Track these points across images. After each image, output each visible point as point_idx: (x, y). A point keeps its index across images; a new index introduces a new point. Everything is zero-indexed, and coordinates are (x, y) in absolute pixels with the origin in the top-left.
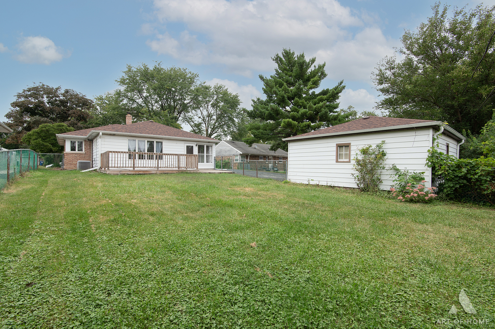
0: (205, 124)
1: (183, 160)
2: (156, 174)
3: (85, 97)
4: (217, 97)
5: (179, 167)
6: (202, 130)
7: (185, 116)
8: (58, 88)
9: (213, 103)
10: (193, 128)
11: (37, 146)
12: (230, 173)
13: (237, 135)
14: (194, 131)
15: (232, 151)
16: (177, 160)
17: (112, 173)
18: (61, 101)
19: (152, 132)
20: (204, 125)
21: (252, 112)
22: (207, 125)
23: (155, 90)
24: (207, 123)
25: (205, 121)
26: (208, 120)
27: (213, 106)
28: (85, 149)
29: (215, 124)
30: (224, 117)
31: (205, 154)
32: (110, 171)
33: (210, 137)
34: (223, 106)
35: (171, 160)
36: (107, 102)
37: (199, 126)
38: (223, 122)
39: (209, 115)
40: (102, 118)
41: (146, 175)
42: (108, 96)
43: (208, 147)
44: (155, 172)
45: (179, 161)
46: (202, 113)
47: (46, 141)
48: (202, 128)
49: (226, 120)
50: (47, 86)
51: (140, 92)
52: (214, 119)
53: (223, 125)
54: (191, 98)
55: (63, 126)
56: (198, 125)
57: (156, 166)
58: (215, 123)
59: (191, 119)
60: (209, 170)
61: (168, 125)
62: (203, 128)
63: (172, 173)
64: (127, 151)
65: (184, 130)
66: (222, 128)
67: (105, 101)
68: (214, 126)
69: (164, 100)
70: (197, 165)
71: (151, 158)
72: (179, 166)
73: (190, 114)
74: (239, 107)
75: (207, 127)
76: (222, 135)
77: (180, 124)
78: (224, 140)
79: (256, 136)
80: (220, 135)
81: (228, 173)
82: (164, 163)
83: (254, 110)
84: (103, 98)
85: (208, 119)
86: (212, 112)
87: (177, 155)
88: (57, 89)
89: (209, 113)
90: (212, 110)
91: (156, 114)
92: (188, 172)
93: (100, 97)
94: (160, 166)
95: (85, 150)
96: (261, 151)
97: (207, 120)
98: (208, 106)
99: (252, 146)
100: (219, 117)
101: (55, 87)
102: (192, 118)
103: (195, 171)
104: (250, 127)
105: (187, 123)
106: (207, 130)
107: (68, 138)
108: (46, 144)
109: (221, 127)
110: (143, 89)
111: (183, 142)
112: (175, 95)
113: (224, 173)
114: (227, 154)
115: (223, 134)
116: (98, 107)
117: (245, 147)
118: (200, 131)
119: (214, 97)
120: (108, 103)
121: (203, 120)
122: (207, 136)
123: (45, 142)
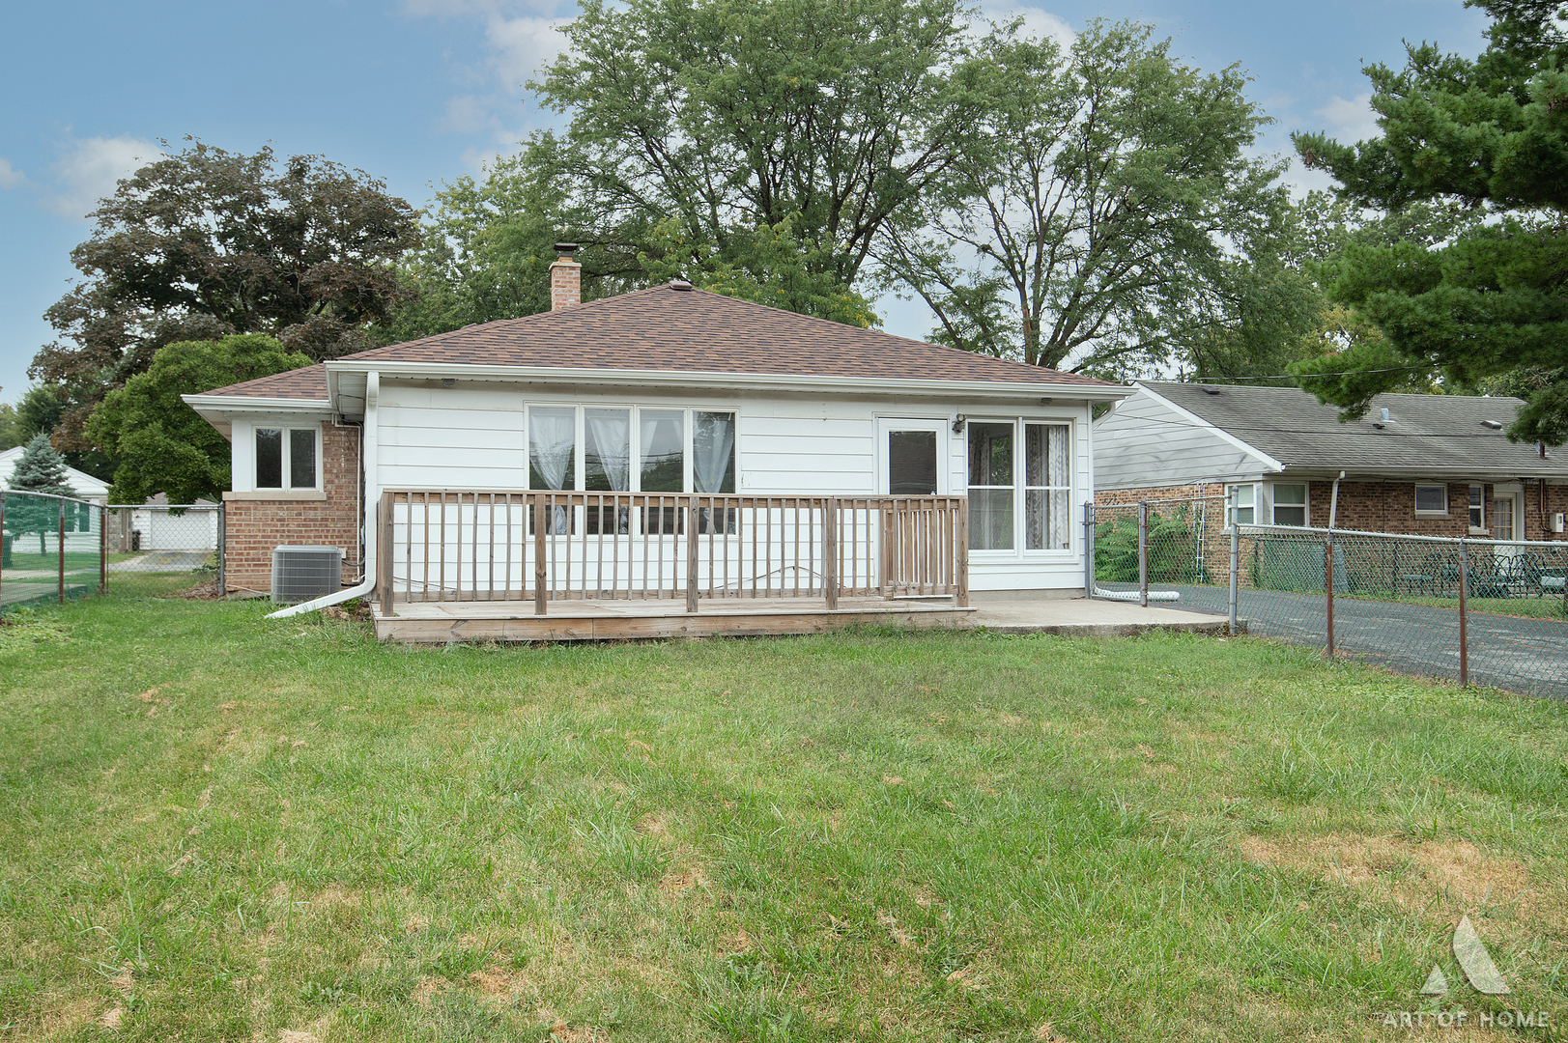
0: (1021, 286)
1: (863, 534)
2: (675, 640)
3: (381, 191)
4: (1095, 106)
5: (832, 591)
6: (1002, 328)
7: (898, 247)
8: (263, 157)
9: (1070, 150)
10: (944, 320)
11: (146, 460)
12: (1211, 631)
13: (1230, 345)
14: (951, 335)
15: (1207, 452)
16: (817, 536)
17: (411, 633)
18: (275, 222)
19: (672, 353)
20: (1012, 295)
21: (1376, 151)
22: (1029, 293)
23: (725, 107)
24: (1029, 282)
25: (1018, 267)
26: (1038, 262)
27: (1067, 169)
28: (328, 476)
29: (1081, 283)
30: (1142, 231)
31: (1020, 486)
32: (398, 625)
33: (1053, 366)
34: (1135, 159)
35: (776, 536)
36: (496, 211)
37: (982, 304)
38: (1134, 263)
39: (1045, 228)
40: (469, 299)
41: (613, 648)
42: (497, 178)
43: (1037, 437)
44: (673, 627)
45: (830, 543)
46: (998, 221)
47: (183, 431)
48: (998, 316)
49: (1157, 249)
50: (218, 151)
51: (649, 130)
52: (1075, 255)
53: (1138, 283)
54: (932, 131)
55: (260, 348)
56: (976, 301)
57: (683, 585)
58: (1085, 274)
59: (932, 263)
60: (1045, 598)
61: (795, 306)
62: (1004, 311)
63: (784, 636)
64: (522, 483)
65: (888, 329)
66: (1131, 304)
67: (487, 205)
68: (1078, 295)
69: (775, 164)
70: (963, 565)
71: (661, 522)
72: (831, 581)
73: (927, 233)
74: (1245, 152)
75: (1030, 305)
76: (1133, 349)
77: (865, 296)
78: (1143, 377)
79: (1416, 339)
80: (1115, 352)
81: (1198, 630)
82: (748, 554)
83: (1396, 139)
84: (476, 189)
85: (1039, 256)
86: (1065, 208)
87: (818, 501)
88: (257, 161)
89: (1046, 213)
90: (1059, 197)
91: (734, 246)
92: (899, 622)
93: (461, 185)
94: (703, 585)
95: (328, 482)
96: (1427, 449)
97: (1031, 261)
98: (1035, 173)
99: (1369, 417)
100: (1110, 237)
101: (250, 152)
102: (936, 260)
103: (945, 621)
104: (1352, 275)
105: (908, 290)
106: (1031, 327)
107: (245, 416)
108: (183, 448)
109: (1123, 294)
110: (667, 115)
111: (867, 411)
112: (840, 127)
113: (1167, 628)
114: (1165, 476)
115: (1135, 341)
116: (451, 242)
117: (1299, 425)
118: (989, 335)
119: (1074, 111)
120: (498, 213)
121: (1009, 265)
122: (1030, 360)
123: (183, 438)
